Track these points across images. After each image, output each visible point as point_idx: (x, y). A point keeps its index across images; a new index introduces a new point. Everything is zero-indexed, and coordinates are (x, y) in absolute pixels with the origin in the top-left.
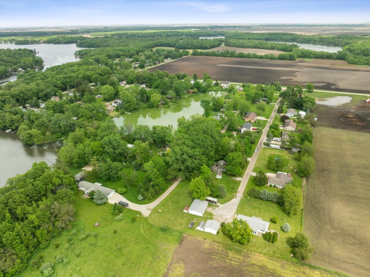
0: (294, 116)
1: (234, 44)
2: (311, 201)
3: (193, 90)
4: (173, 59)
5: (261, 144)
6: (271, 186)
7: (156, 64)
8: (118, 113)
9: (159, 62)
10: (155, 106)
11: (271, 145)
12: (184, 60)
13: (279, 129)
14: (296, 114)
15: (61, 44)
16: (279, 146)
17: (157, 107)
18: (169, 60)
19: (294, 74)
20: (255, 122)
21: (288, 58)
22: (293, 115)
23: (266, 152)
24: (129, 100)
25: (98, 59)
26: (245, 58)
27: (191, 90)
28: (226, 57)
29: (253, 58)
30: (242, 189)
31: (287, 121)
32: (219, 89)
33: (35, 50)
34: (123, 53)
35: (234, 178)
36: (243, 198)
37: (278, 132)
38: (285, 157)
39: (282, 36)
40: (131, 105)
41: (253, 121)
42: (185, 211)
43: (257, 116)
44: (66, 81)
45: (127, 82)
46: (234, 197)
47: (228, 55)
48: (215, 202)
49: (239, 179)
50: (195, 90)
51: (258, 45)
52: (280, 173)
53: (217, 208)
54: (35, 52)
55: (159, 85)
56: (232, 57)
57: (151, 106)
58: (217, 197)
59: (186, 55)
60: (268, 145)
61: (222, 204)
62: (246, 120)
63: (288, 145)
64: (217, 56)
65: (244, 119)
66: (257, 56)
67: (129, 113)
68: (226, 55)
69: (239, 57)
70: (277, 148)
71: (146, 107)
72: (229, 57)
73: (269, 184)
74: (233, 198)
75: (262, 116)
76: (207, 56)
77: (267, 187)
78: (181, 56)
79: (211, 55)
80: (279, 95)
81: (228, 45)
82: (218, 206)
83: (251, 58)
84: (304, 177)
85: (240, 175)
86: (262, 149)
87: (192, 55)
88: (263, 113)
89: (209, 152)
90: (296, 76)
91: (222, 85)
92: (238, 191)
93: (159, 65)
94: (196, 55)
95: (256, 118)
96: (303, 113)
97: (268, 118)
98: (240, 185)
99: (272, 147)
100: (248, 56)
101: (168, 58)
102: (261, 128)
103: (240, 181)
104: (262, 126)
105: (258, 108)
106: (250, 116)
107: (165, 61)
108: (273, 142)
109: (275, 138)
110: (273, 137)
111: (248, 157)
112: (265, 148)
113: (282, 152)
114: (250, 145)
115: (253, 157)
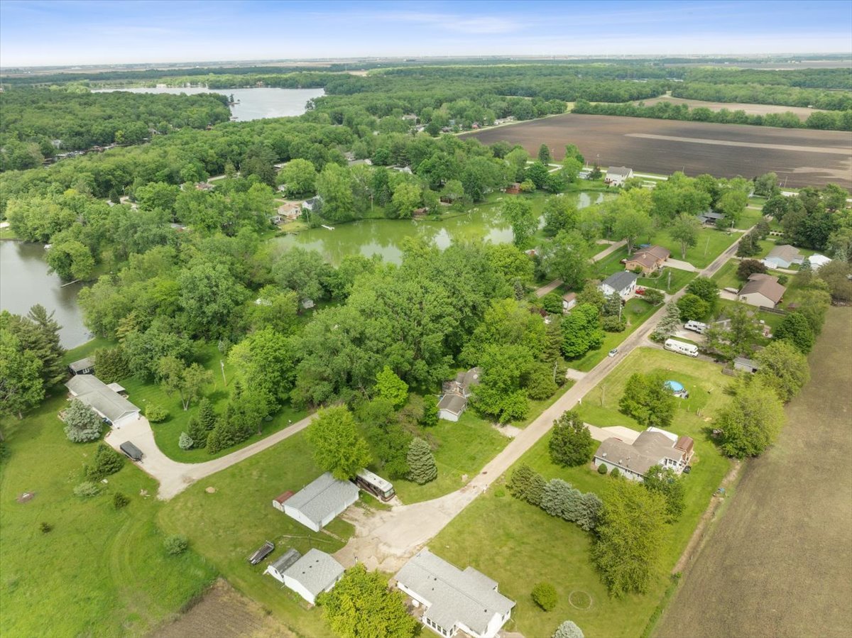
0: (789, 268)
1: (696, 91)
2: (728, 549)
3: (524, 186)
4: (519, 119)
5: (640, 336)
6: (602, 471)
7: (470, 127)
8: (302, 225)
9: (482, 123)
10: (402, 216)
11: (669, 341)
12: (551, 122)
13: (717, 297)
14: (800, 262)
15: (297, 88)
16: (693, 348)
17: (408, 217)
18: (510, 121)
19: (843, 162)
20: (654, 275)
21: (838, 123)
22: (788, 265)
23: (645, 360)
24: (333, 194)
25: (341, 114)
26: (712, 122)
27: (516, 184)
28: (661, 118)
29: (735, 122)
30: (499, 466)
31: (756, 277)
32: (601, 186)
33: (232, 96)
34: (407, 105)
35: (498, 428)
36: (488, 496)
37: (707, 304)
38: (703, 384)
39: (842, 77)
40: (338, 207)
41: (648, 271)
42: (276, 504)
43: (669, 259)
45: (372, 162)
46: (458, 485)
47: (666, 115)
48: (382, 493)
49: (511, 431)
50: (528, 184)
51: (762, 95)
52: (654, 433)
53: (385, 514)
54: (232, 101)
56: (675, 119)
57: (396, 216)
58: (394, 477)
59: (557, 113)
60: (659, 339)
61: (405, 503)
62: (628, 266)
63: (724, 346)
64: (638, 116)
65: (624, 263)
66: (747, 118)
67: (330, 228)
68: (661, 114)
69: (695, 120)
70: (688, 353)
71: (384, 217)
72: (670, 118)
73: (598, 463)
74: (455, 490)
75: (687, 258)
76: (611, 114)
77: (588, 473)
78: (542, 113)
79: (621, 112)
80: (761, 209)
81: (679, 96)
82: (389, 508)
83: (728, 122)
84: (739, 457)
85: (517, 418)
86: (638, 352)
87: (573, 111)
88: (691, 251)
89: (422, 335)
90: (843, 168)
91: (610, 177)
92: (484, 470)
93: (479, 130)
94: (583, 113)
95: (662, 264)
96: (818, 260)
97: (704, 267)
98: (501, 451)
99: (673, 348)
100: (722, 118)
101: (508, 118)
102: (662, 292)
103: (511, 440)
104: (672, 285)
105: (676, 236)
106: (645, 256)
107: (497, 122)
108: (680, 334)
109: (692, 323)
110: (685, 320)
111: (579, 369)
112: (649, 349)
113: (698, 367)
114: (596, 334)
115: (593, 373)
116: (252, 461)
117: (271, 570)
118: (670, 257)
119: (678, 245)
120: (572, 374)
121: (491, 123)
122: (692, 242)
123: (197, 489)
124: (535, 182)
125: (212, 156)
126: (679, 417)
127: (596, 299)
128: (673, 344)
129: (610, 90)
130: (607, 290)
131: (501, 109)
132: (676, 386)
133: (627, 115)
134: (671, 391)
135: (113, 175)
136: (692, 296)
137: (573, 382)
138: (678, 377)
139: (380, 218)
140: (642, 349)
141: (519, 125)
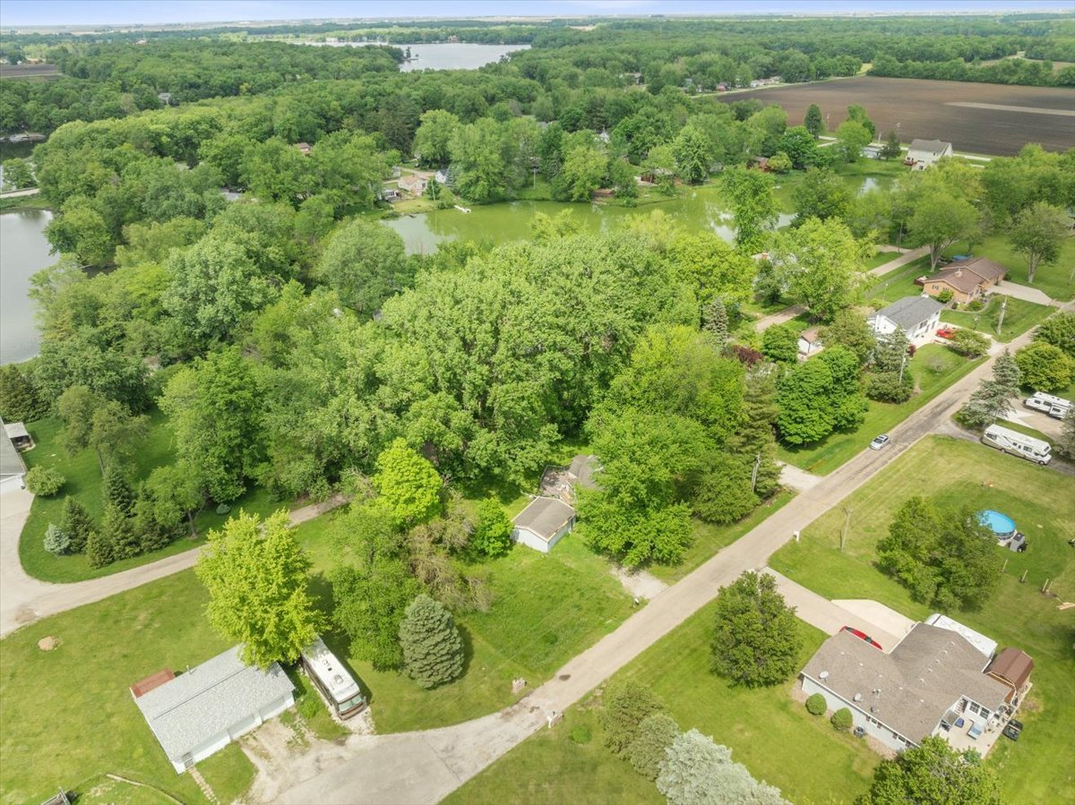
1: (1066, 49)
4: (788, 80)
5: (936, 414)
6: (814, 706)
7: (714, 89)
8: (426, 205)
9: (729, 86)
10: (576, 196)
11: (993, 429)
15: (499, 44)
16: (1041, 447)
17: (585, 200)
18: (774, 83)
20: (974, 306)
23: (941, 462)
27: (762, 159)
30: (599, 663)
33: (408, 49)
35: (621, 576)
36: (554, 737)
38: (1058, 523)
41: (963, 300)
42: (130, 696)
43: (1003, 283)
46: (501, 701)
47: (1015, 78)
48: (335, 703)
49: (644, 585)
52: (943, 632)
53: (328, 752)
56: (1029, 84)
59: (846, 75)
60: (972, 422)
61: (379, 729)
62: (928, 288)
64: (969, 80)
65: (922, 284)
67: (465, 210)
68: (1006, 77)
69: (1061, 85)
70: (1031, 455)
71: (548, 197)
72: (1019, 83)
73: (808, 689)
74: (491, 710)
75: (1038, 282)
76: (927, 77)
77: (784, 707)
78: (822, 73)
79: (943, 74)
81: (1037, 57)
82: (342, 737)
86: (930, 444)
87: (870, 73)
88: (1045, 269)
91: (913, 155)
92: (563, 671)
93: (726, 93)
94: (885, 76)
95: (991, 289)
97: (1068, 298)
98: (612, 629)
99: (999, 442)
101: (772, 78)
102: (987, 336)
103: (639, 605)
104: (1006, 323)
105: (1021, 243)
106: (959, 273)
107: (754, 84)
108: (1016, 415)
109: (1042, 396)
110: (1028, 389)
111: (809, 468)
112: (951, 440)
113: (1048, 487)
114: (850, 405)
115: (834, 478)
118: (1006, 279)
119: (1022, 258)
120: (791, 475)
121: (745, 84)
122: (1049, 254)
124: (791, 157)
125: (334, 110)
126: (1006, 590)
127: (857, 339)
128: (1000, 435)
129: (931, 46)
130: (883, 326)
131: (762, 66)
133: (952, 78)
134: (989, 532)
135: (196, 130)
136: (1046, 347)
137: (792, 493)
138: (1007, 503)
139: (544, 200)
140: (939, 440)
141: (788, 88)
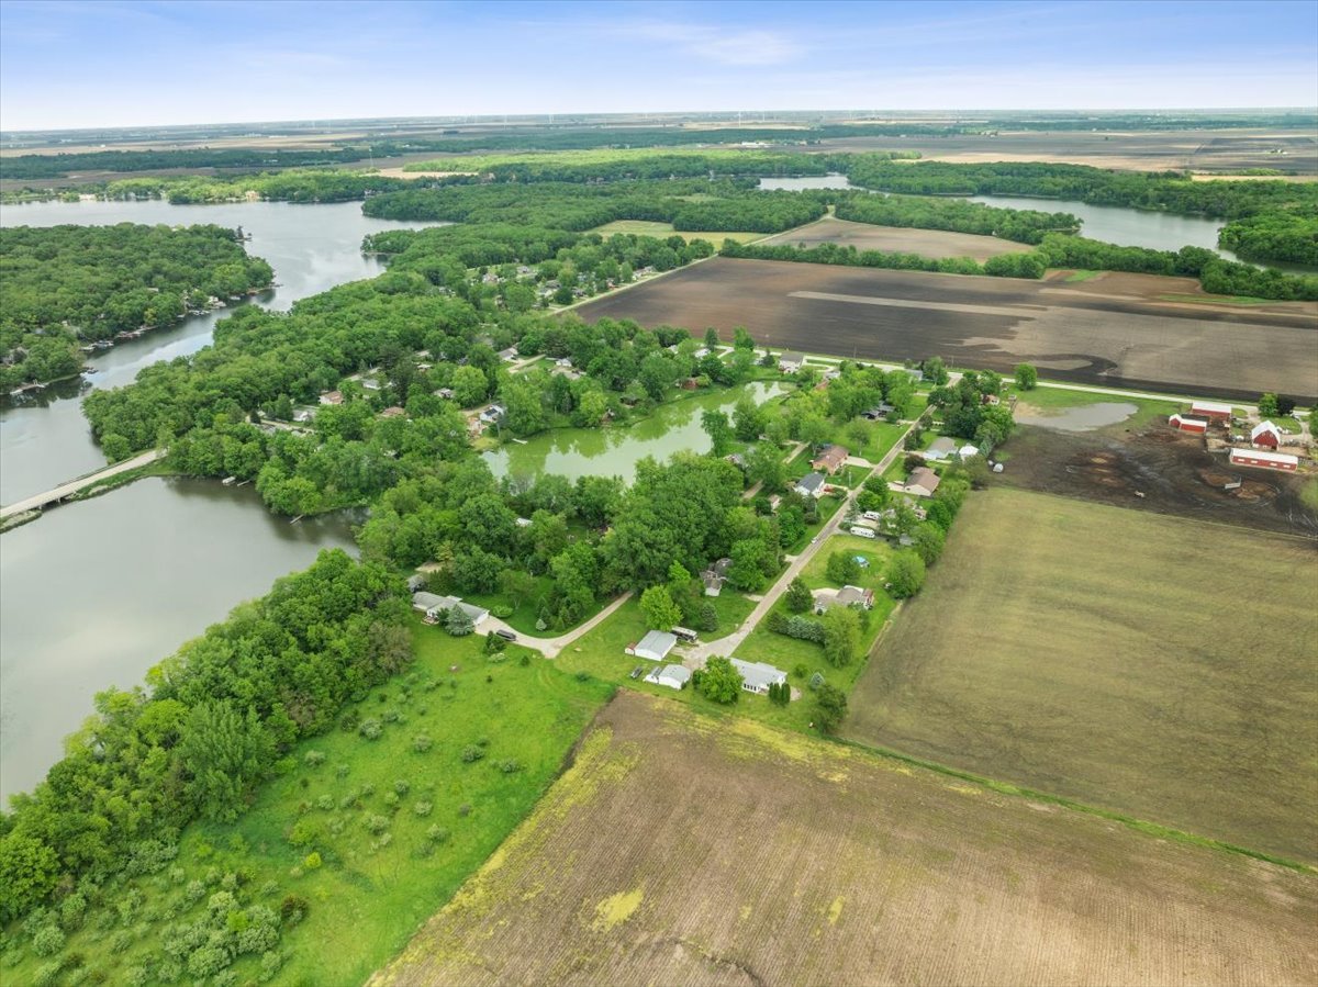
0: (947, 459)
2: (895, 643)
4: (660, 269)
5: (832, 526)
6: (820, 613)
7: (605, 289)
8: (493, 441)
9: (617, 283)
10: (590, 423)
11: (853, 529)
12: (697, 274)
13: (887, 490)
14: (955, 452)
16: (871, 532)
17: (597, 425)
18: (646, 276)
19: (1012, 328)
20: (837, 473)
21: (1016, 270)
22: (945, 456)
23: (838, 543)
24: (524, 408)
25: (437, 272)
26: (884, 267)
27: (692, 379)
28: (826, 263)
29: (909, 267)
30: (756, 617)
31: (918, 470)
32: (775, 374)
33: (240, 229)
34: (510, 249)
35: (746, 596)
36: (754, 634)
37: (880, 497)
38: (878, 557)
39: (1036, 180)
40: (529, 420)
41: (832, 470)
42: (628, 651)
43: (849, 458)
44: (356, 349)
45: (518, 350)
46: (734, 630)
47: (832, 260)
48: (691, 637)
49: (755, 598)
50: (705, 379)
51: (941, 219)
52: (848, 589)
53: (693, 649)
54: (241, 236)
55: (605, 364)
57: (582, 424)
58: (698, 628)
59: (702, 257)
60: (846, 527)
61: (706, 642)
62: (815, 467)
63: (892, 530)
64: (799, 261)
65: (812, 464)
66: (922, 263)
67: (524, 442)
69: (864, 265)
70: (867, 536)
71: (569, 425)
73: (816, 609)
74: (733, 633)
75: (863, 455)
76: (767, 258)
79: (780, 256)
80: (928, 395)
81: (845, 217)
82: (697, 646)
83: (902, 267)
84: (901, 598)
85: (759, 590)
86: (832, 538)
87: (721, 254)
88: (865, 448)
90: (1010, 336)
91: (782, 363)
92: (747, 620)
93: (616, 290)
94: (734, 256)
95: (844, 462)
96: (969, 450)
97: (876, 462)
98: (754, 609)
99: (856, 533)
100: (894, 263)
101: (646, 268)
102: (845, 488)
103: (758, 603)
104: (852, 482)
105: (853, 436)
106: (828, 457)
107: (636, 275)
108: (861, 522)
109: (869, 513)
110: (864, 511)
111: (792, 553)
112: (839, 535)
113: (875, 546)
114: (801, 528)
115: (803, 555)
116: (594, 631)
117: (648, 678)
118: (850, 455)
119: (855, 444)
120: (788, 558)
121: (628, 279)
122: (866, 441)
123: (569, 649)
124: (710, 375)
125: (339, 357)
126: (864, 577)
127: (797, 499)
128: (857, 531)
129: (761, 218)
130: (803, 491)
131: (636, 257)
132: (861, 560)
133: (786, 259)
134: (856, 563)
136: (868, 492)
137: (789, 564)
138: (863, 553)
139: (567, 427)
140: (835, 536)
141: (663, 280)
